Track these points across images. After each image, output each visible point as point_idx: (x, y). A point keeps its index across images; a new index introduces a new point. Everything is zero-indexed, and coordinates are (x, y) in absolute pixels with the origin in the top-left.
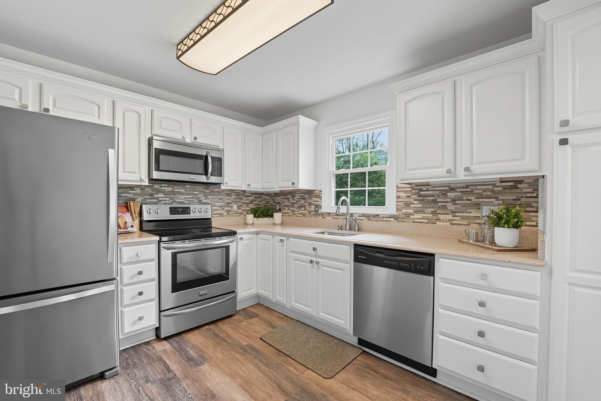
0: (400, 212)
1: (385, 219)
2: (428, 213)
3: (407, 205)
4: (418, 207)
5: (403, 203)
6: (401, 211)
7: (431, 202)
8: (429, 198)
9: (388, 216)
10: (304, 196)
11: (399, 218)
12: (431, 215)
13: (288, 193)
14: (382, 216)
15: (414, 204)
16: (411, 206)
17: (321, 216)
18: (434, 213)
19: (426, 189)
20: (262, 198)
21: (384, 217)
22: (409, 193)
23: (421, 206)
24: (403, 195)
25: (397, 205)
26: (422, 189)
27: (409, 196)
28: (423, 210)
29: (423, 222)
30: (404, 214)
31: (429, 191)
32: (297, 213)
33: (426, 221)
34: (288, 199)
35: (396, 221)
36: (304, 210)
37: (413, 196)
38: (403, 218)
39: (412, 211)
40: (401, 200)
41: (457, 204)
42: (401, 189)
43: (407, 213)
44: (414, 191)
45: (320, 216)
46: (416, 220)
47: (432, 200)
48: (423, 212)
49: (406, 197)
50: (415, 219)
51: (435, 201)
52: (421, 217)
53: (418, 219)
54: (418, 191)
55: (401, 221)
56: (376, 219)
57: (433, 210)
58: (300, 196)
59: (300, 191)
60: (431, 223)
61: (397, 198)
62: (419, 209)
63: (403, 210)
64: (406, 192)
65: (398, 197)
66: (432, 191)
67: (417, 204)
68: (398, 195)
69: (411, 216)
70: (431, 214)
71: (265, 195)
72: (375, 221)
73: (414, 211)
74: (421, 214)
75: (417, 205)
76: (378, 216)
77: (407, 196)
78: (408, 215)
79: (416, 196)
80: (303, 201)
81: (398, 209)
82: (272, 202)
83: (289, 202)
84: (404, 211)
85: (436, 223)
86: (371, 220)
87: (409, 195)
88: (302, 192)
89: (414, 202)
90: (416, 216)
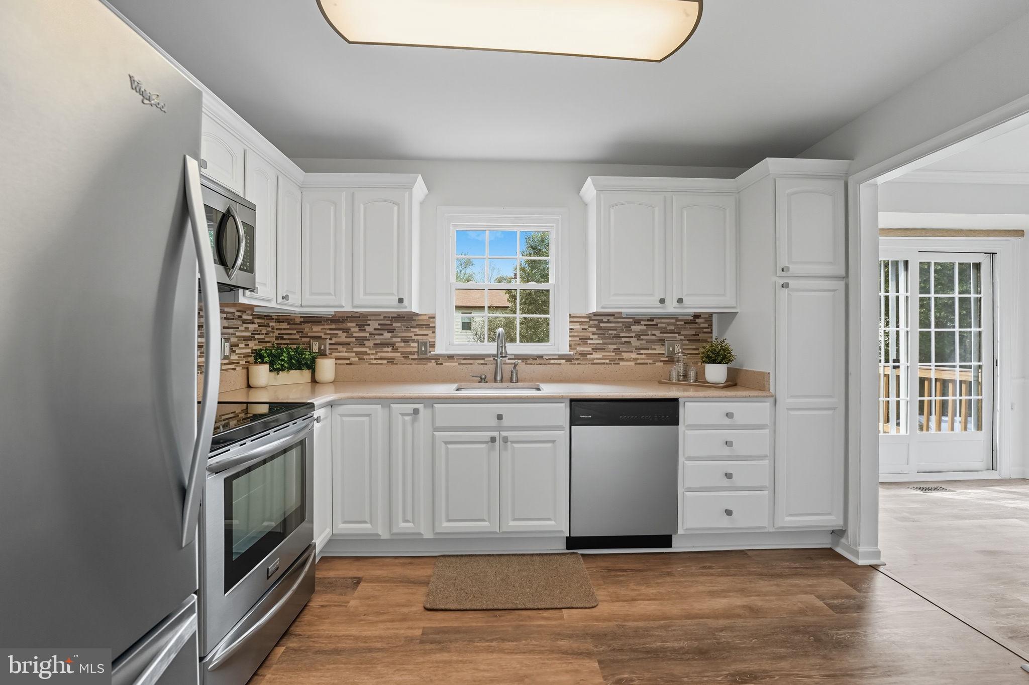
0: (575, 351)
1: (552, 361)
2: (610, 352)
3: (584, 341)
4: (598, 344)
5: (577, 339)
6: (576, 349)
7: (613, 337)
8: (610, 332)
9: (557, 357)
10: (392, 324)
11: (573, 359)
12: (614, 354)
13: (347, 317)
14: (548, 358)
15: (592, 339)
16: (589, 342)
17: (433, 361)
18: (616, 351)
19: (606, 321)
20: (269, 327)
21: (550, 359)
22: (585, 325)
23: (601, 342)
24: (577, 327)
25: (570, 341)
26: (602, 320)
27: (586, 329)
28: (604, 347)
29: (604, 363)
30: (580, 354)
31: (611, 322)
32: (372, 357)
33: (607, 361)
34: (346, 330)
35: (569, 363)
36: (391, 352)
37: (590, 329)
38: (578, 359)
39: (590, 349)
40: (576, 334)
41: (642, 340)
42: (575, 320)
43: (583, 351)
44: (591, 322)
45: (430, 362)
46: (596, 361)
47: (615, 334)
48: (603, 350)
49: (581, 330)
50: (595, 359)
51: (617, 336)
52: (601, 356)
53: (597, 359)
54: (597, 322)
55: (575, 364)
56: (538, 361)
57: (615, 347)
58: (379, 325)
59: (380, 315)
60: (614, 364)
61: (571, 332)
62: (599, 347)
63: (577, 348)
64: (581, 323)
65: (571, 330)
66: (614, 322)
67: (596, 339)
68: (572, 327)
69: (589, 356)
70: (613, 352)
71: (273, 319)
72: (537, 365)
73: (592, 349)
74: (601, 353)
75: (596, 341)
76: (541, 357)
77: (583, 329)
78: (584, 355)
79: (594, 330)
80: (387, 335)
81: (571, 348)
82: (298, 337)
83: (350, 336)
84: (579, 349)
85: (619, 364)
86: (531, 364)
87: (586, 327)
88: (384, 317)
89: (592, 337)
90: (595, 355)
